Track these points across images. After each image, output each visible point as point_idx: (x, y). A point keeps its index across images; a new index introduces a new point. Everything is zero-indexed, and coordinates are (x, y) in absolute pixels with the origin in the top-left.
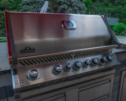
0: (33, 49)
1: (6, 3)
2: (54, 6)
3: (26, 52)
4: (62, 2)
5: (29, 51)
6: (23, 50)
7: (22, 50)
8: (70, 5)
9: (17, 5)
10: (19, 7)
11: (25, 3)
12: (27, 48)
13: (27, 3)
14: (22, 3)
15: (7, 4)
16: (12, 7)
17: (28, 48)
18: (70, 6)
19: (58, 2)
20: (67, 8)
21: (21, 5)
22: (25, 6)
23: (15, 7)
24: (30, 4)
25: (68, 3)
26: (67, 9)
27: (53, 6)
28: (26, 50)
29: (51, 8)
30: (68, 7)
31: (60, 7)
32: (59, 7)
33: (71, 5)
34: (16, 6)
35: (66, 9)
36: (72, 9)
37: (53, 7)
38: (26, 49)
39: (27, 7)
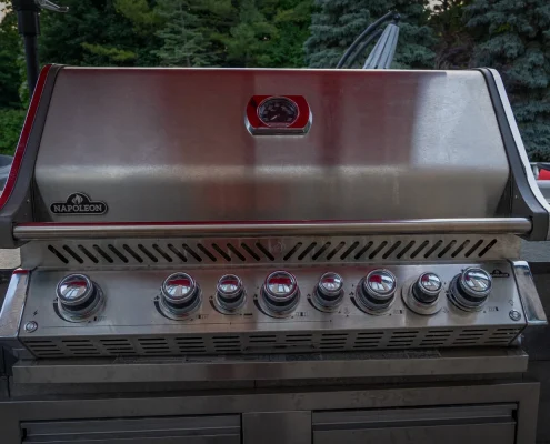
0: (98, 204)
1: (250, 43)
2: (454, 45)
3: (72, 211)
4: (492, 26)
5: (83, 208)
6: (61, 204)
7: (57, 204)
8: (534, 35)
9: (292, 48)
10: (299, 56)
11: (321, 41)
12: (74, 196)
13: (328, 39)
14: (310, 38)
15: (252, 47)
16: (272, 58)
17: (78, 198)
18: (534, 39)
19: (475, 23)
20: (514, 52)
21: (305, 49)
22: (319, 51)
23: (282, 58)
24: (343, 42)
25: (527, 27)
26: (519, 55)
27: (445, 45)
28: (73, 204)
29: (434, 55)
30: (526, 48)
31: (483, 46)
32: (475, 48)
33: (539, 37)
34: (287, 54)
35: (512, 59)
36: (541, 56)
37: (445, 52)
38: (69, 202)
39: (329, 54)
